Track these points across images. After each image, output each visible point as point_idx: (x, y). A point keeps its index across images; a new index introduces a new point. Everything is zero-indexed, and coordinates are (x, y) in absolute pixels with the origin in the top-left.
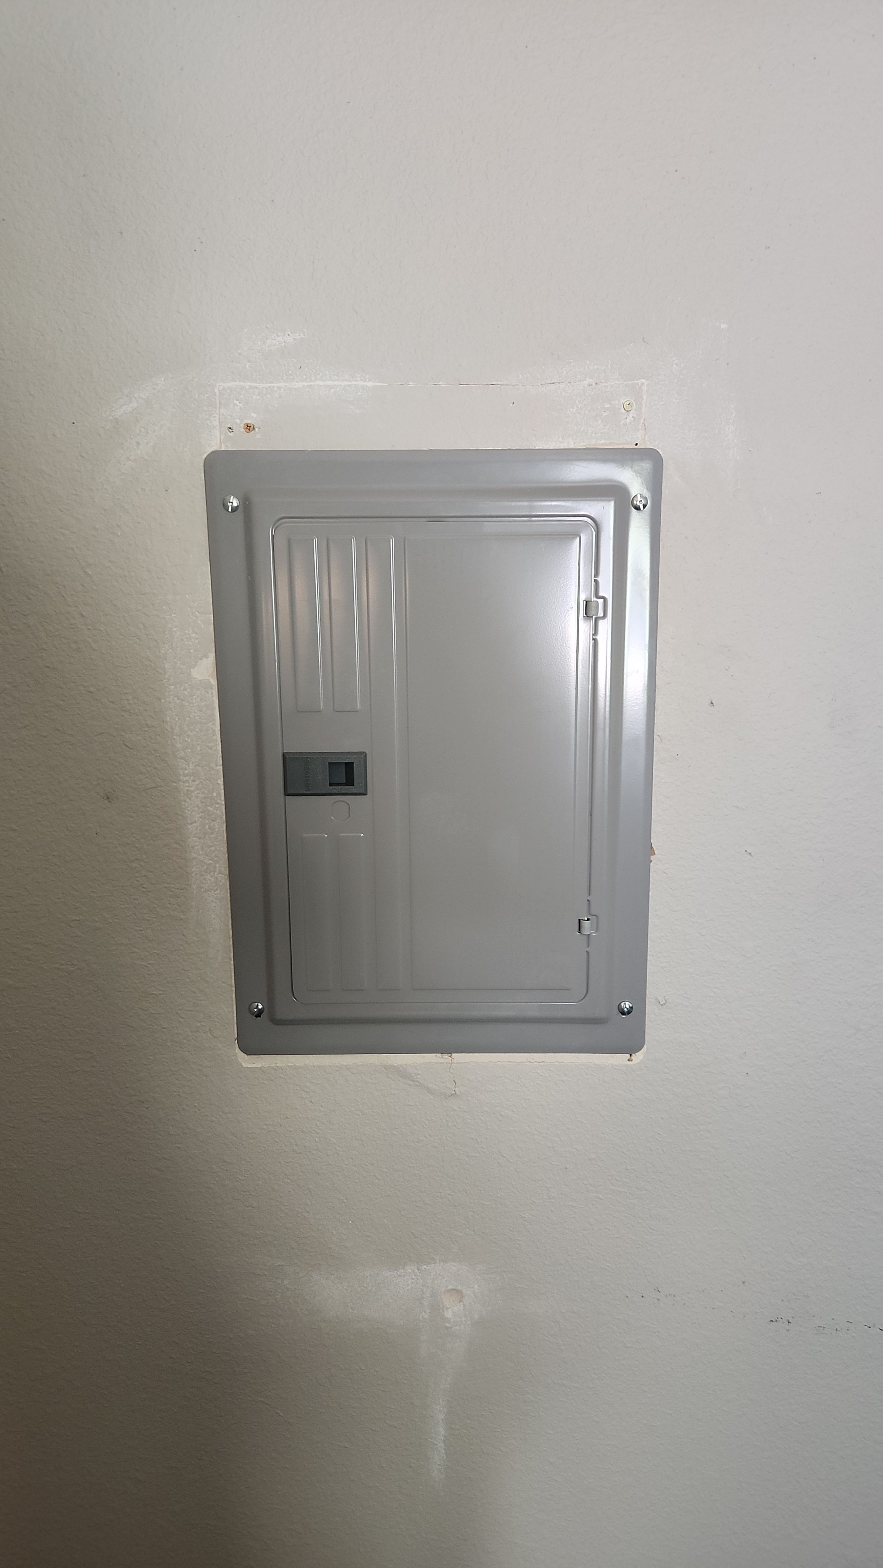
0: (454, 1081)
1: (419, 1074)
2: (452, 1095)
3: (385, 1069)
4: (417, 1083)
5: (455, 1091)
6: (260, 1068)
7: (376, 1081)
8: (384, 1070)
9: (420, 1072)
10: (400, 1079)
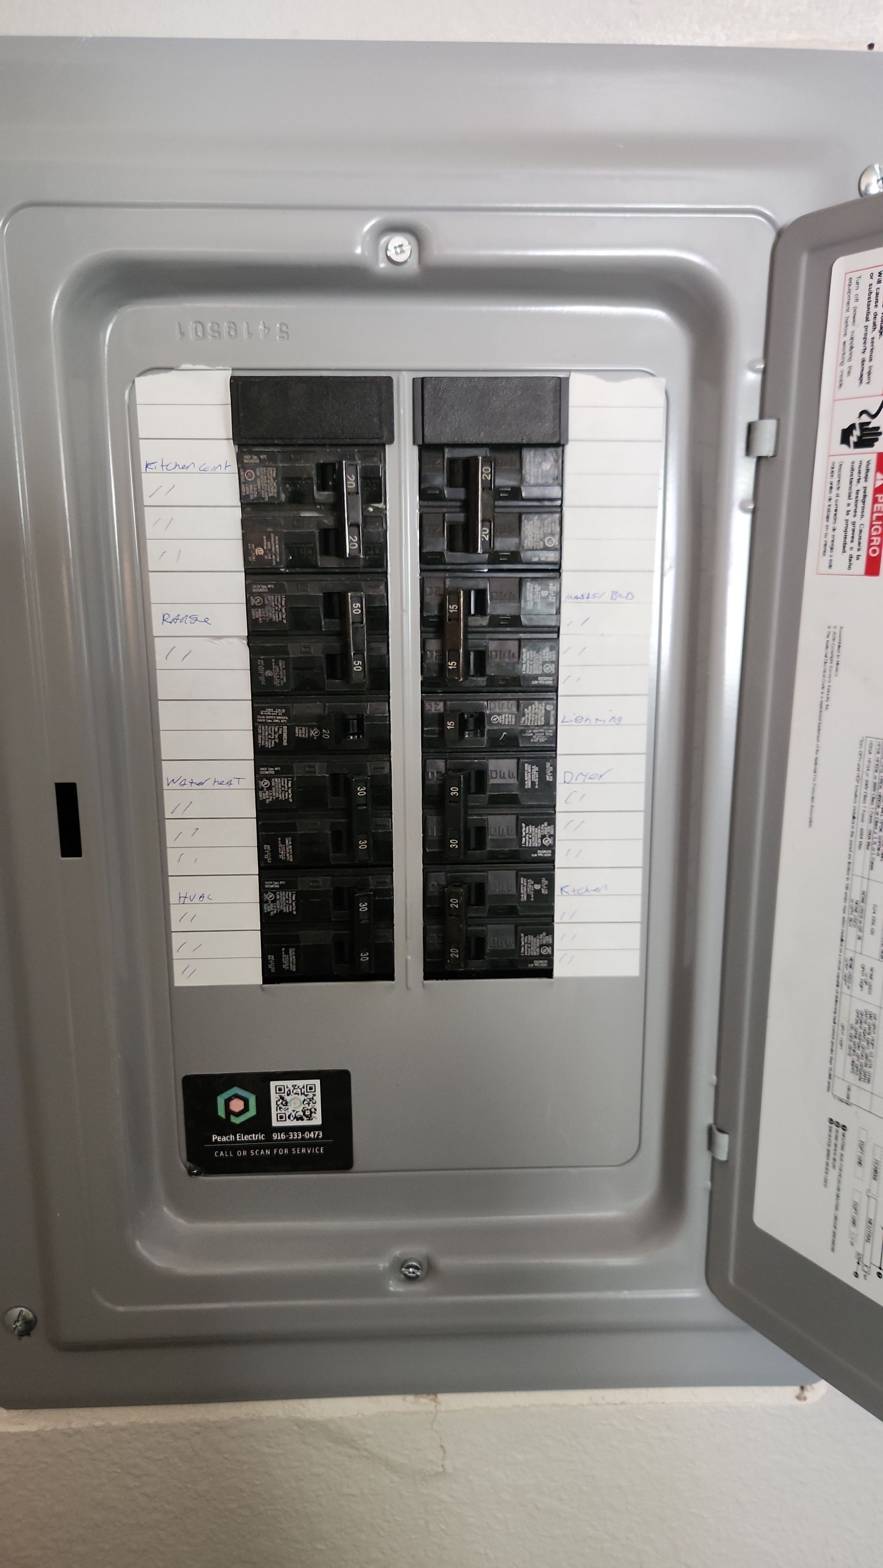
0: (442, 1447)
1: (368, 1436)
2: (436, 1474)
3: (300, 1428)
4: (366, 1453)
5: (443, 1466)
6: (36, 1434)
7: (280, 1451)
8: (295, 1428)
9: (370, 1432)
10: (329, 1444)
